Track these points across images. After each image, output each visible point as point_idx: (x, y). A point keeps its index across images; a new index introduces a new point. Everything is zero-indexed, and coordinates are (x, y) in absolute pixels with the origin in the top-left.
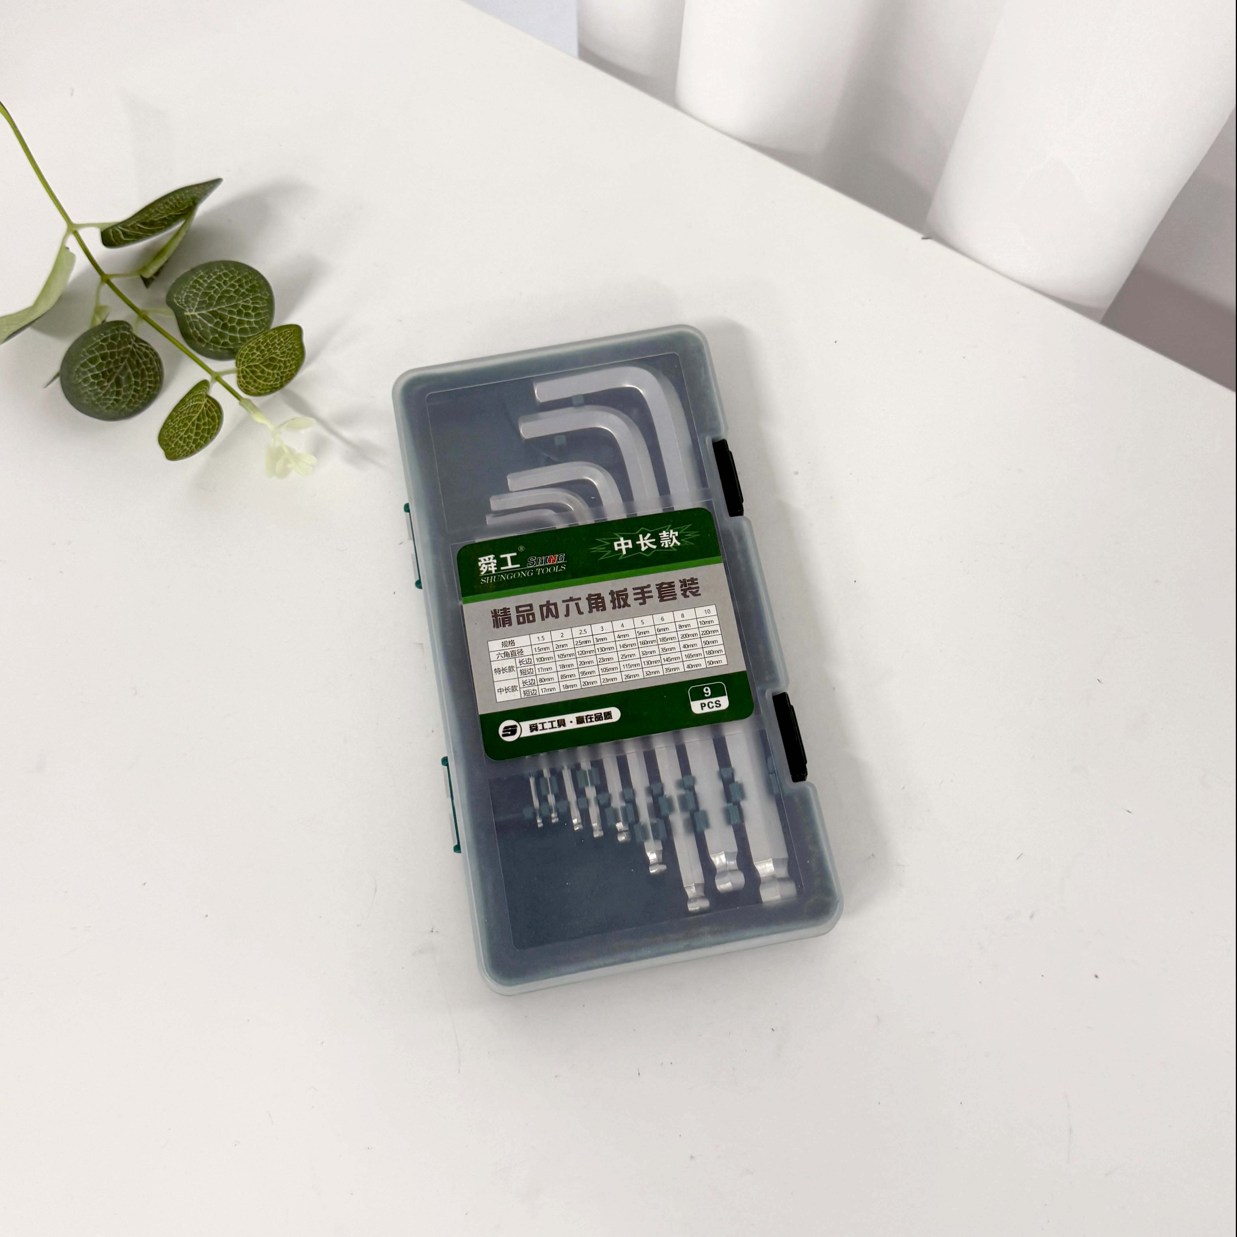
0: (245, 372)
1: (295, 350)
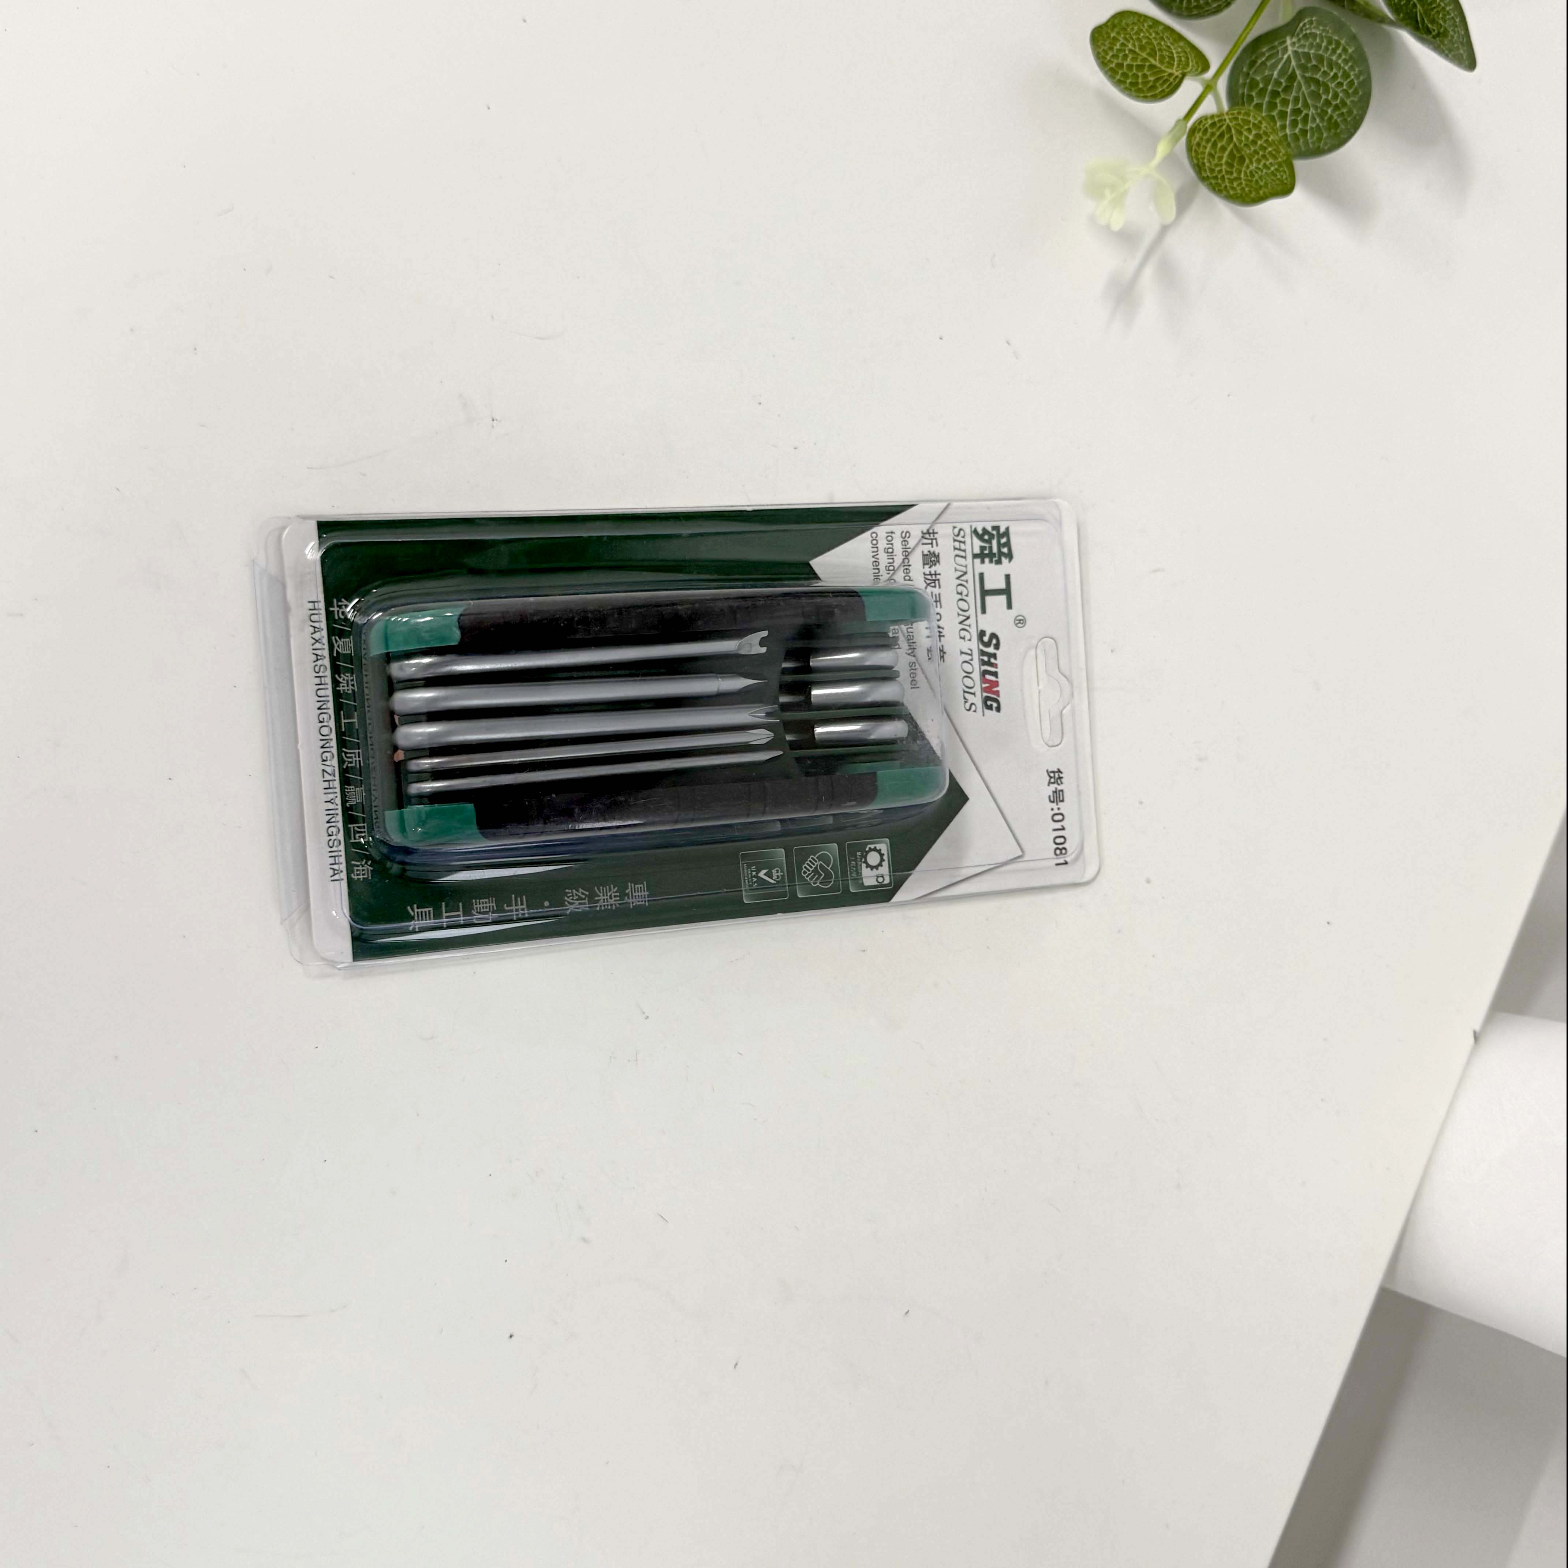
0: (1221, 124)
1: (1257, 190)
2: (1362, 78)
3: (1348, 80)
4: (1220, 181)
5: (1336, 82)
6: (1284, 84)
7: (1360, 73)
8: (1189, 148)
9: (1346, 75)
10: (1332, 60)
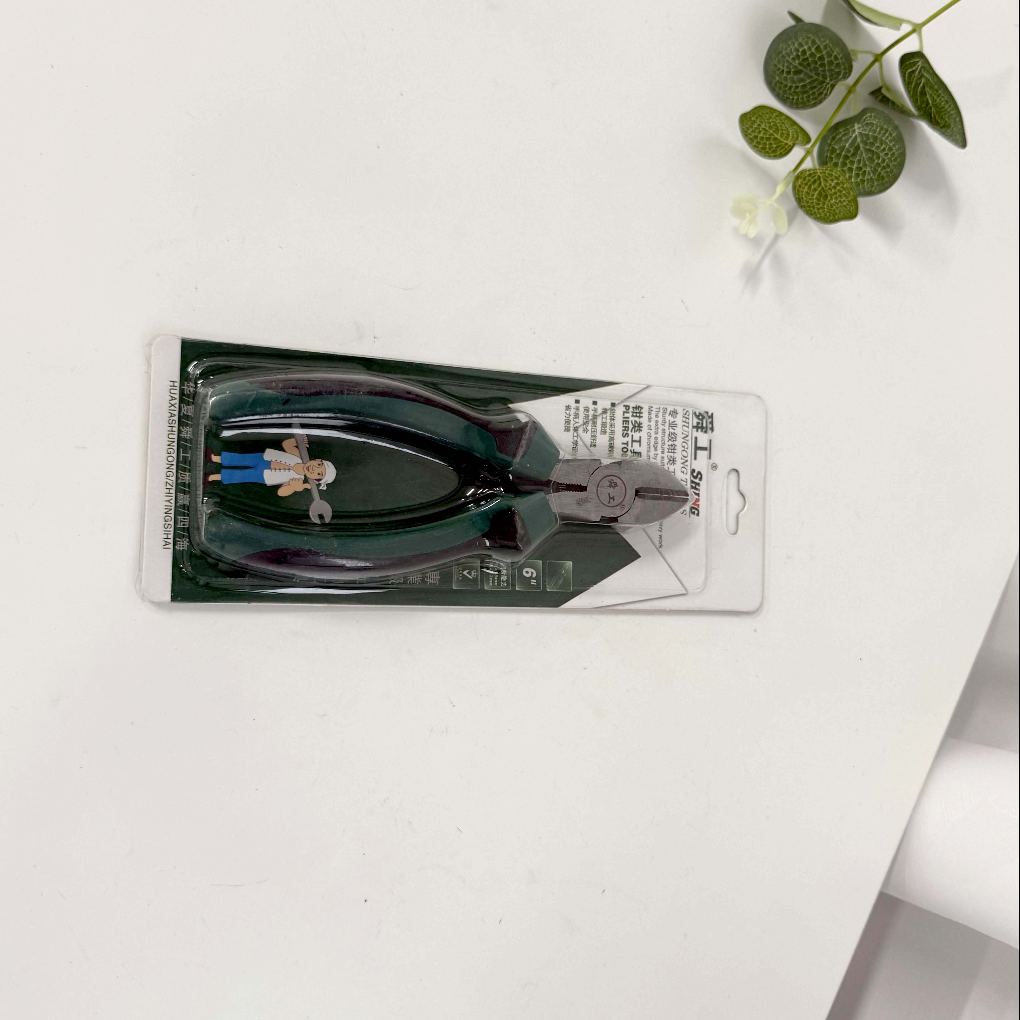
0: (814, 175)
1: (834, 215)
2: (900, 152)
3: (892, 152)
4: (811, 209)
5: (885, 153)
6: (852, 152)
7: (899, 148)
8: (794, 188)
9: (890, 149)
10: (882, 139)
